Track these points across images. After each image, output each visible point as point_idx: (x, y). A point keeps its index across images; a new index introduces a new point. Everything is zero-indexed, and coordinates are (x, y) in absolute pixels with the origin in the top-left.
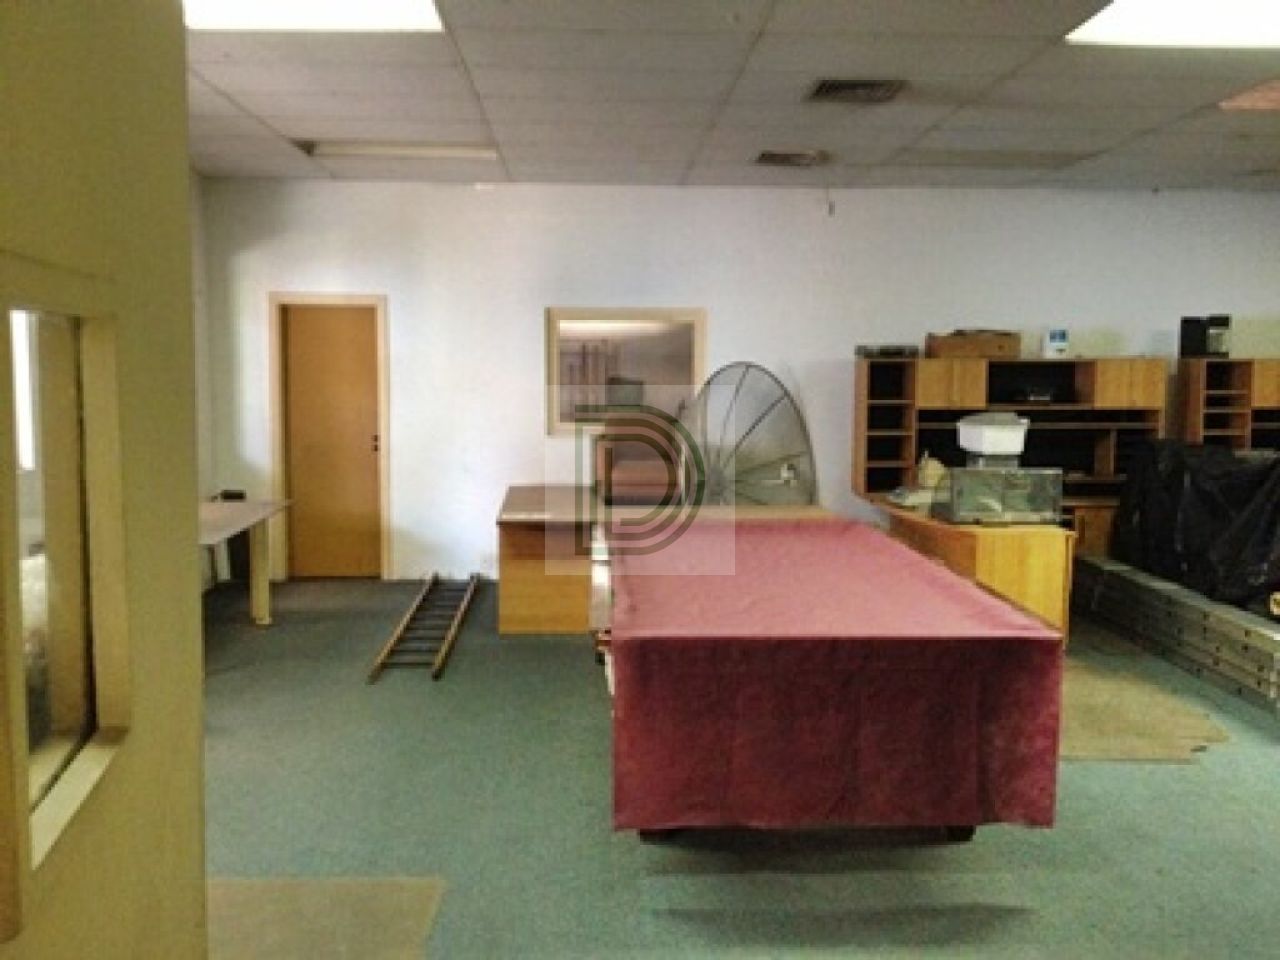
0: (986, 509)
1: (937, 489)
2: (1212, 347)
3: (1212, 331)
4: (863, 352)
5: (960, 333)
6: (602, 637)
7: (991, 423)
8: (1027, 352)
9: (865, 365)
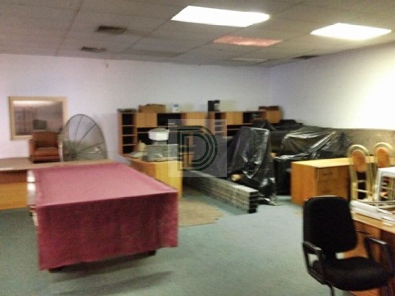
0: (158, 157)
1: (144, 152)
2: (216, 109)
3: (216, 104)
4: (120, 111)
5: (148, 105)
6: (32, 207)
7: (158, 131)
8: (168, 110)
9: (120, 114)
